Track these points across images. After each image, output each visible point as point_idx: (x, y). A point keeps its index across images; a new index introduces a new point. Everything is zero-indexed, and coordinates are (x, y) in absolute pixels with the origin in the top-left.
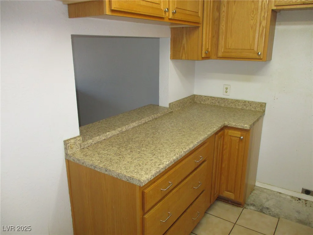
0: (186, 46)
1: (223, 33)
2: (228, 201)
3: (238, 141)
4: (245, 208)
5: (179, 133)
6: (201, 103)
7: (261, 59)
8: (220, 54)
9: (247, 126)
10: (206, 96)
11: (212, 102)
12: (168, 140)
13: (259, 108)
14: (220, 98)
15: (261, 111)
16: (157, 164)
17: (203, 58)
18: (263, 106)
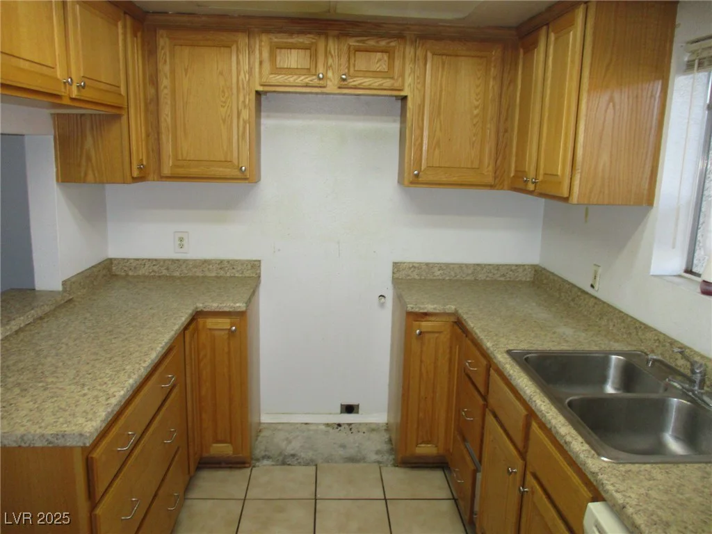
0: (93, 153)
1: (169, 131)
2: (220, 463)
3: (226, 337)
4: (254, 467)
5: (113, 337)
6: (127, 275)
7: (246, 179)
8: (166, 171)
9: (240, 306)
10: (137, 260)
11: (153, 271)
12: (97, 354)
13: (249, 272)
14: (169, 260)
15: (254, 275)
16: (102, 399)
17: (135, 180)
18: (255, 265)
